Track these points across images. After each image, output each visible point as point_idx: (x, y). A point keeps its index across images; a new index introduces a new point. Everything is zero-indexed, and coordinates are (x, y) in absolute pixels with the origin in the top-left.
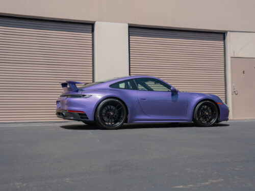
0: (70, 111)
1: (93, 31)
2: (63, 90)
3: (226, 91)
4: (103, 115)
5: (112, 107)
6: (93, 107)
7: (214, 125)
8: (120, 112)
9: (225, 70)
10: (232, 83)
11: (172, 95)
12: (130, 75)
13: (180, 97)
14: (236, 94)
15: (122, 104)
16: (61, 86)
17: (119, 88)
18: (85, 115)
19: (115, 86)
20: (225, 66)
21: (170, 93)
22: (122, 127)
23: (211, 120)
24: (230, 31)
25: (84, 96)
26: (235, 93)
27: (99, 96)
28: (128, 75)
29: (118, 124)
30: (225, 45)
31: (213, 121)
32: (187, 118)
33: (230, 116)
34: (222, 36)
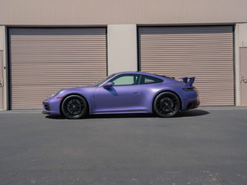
1: (106, 33)
3: (235, 80)
9: (234, 60)
24: (239, 23)
33: (238, 103)
34: (231, 28)
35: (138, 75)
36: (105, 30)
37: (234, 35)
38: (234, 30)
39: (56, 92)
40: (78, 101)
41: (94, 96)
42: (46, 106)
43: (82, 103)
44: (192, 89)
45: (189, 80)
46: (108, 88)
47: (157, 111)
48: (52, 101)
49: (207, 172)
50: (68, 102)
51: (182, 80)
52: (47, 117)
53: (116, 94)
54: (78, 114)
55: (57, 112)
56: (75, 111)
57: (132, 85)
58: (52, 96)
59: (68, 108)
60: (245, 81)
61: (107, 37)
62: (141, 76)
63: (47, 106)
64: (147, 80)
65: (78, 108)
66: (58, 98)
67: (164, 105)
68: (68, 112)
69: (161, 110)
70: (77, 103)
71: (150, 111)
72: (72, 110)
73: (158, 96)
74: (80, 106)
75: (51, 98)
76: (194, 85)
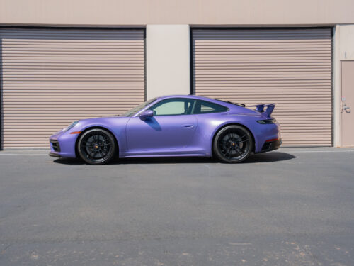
3: (332, 108)
9: (332, 80)
10: (341, 96)
20: (332, 73)
24: (340, 24)
26: (346, 110)
30: (332, 45)
33: (337, 143)
34: (329, 31)
35: (192, 101)
36: (143, 33)
37: (332, 42)
38: (332, 35)
39: (70, 124)
40: (101, 138)
41: (127, 131)
42: (54, 144)
43: (108, 141)
44: (269, 121)
45: (265, 108)
46: (147, 118)
47: (219, 154)
48: (64, 137)
49: (292, 243)
50: (88, 139)
51: (255, 108)
52: (56, 161)
53: (159, 129)
54: (103, 157)
55: (71, 153)
56: (98, 152)
57: (183, 114)
58: (64, 130)
59: (87, 149)
60: (348, 110)
61: (145, 43)
62: (195, 102)
63: (56, 145)
64: (204, 108)
65: (102, 148)
66: (72, 133)
67: (228, 145)
68: (88, 154)
69: (224, 152)
70: (101, 141)
71: (209, 153)
72: (93, 152)
73: (220, 132)
74: (105, 145)
75: (62, 133)
76: (273, 115)
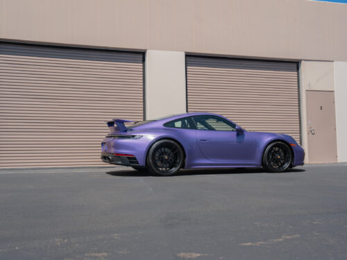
0: (117, 154)
1: (144, 60)
2: (109, 130)
3: (301, 130)
4: (157, 158)
5: (166, 150)
6: (144, 149)
7: (287, 171)
8: (176, 156)
9: (299, 106)
10: (308, 120)
11: (238, 135)
12: (187, 111)
13: (246, 137)
14: (313, 134)
15: (179, 147)
16: (107, 125)
17: (174, 126)
18: (135, 159)
19: (170, 125)
20: (299, 101)
21: (235, 133)
22: (178, 174)
23: (283, 164)
24: (305, 60)
25: (133, 136)
26: (311, 132)
27: (151, 137)
28: (185, 112)
29: (174, 170)
30: (298, 77)
31: (286, 166)
32: (255, 162)
34: (295, 65)
36: (141, 56)
37: (298, 74)
38: (298, 69)
